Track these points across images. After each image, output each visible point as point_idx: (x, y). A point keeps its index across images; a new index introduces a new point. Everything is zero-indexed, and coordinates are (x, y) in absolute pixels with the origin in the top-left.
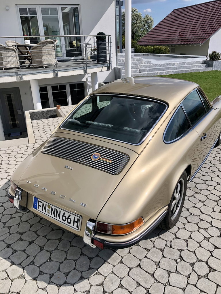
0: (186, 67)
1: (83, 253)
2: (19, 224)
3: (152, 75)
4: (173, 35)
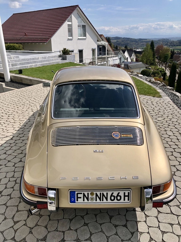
0: (48, 61)
1: (115, 225)
2: (31, 232)
3: (24, 68)
4: (19, 35)
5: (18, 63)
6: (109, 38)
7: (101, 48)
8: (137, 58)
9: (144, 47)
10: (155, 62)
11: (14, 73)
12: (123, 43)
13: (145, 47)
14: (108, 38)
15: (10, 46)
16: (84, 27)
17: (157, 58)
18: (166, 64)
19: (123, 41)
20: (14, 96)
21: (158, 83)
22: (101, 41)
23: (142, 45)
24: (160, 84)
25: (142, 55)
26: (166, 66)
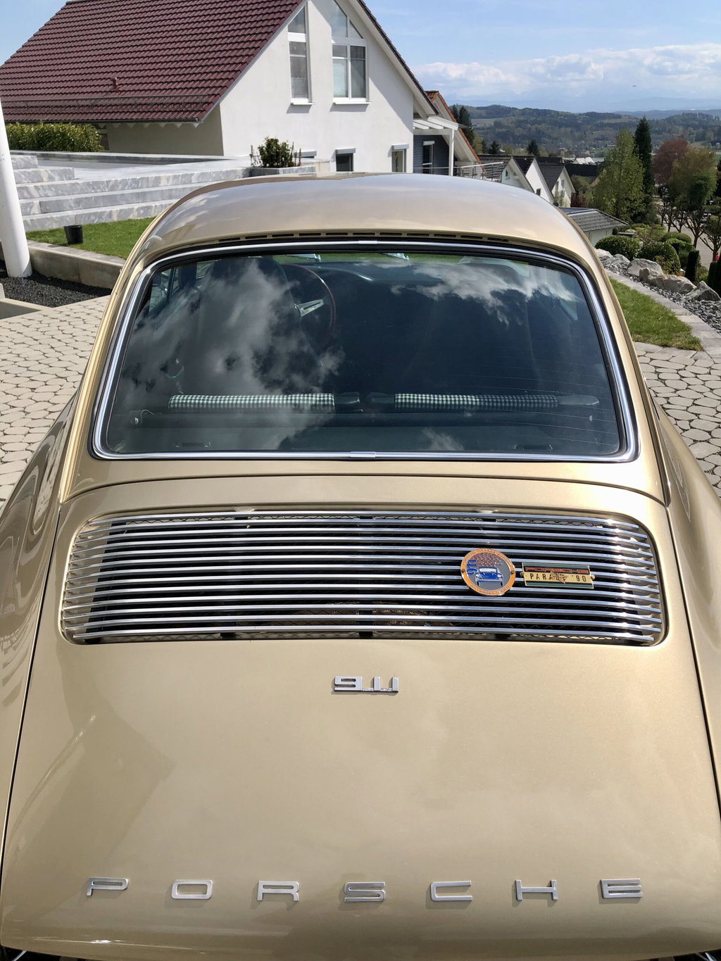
3: (95, 222)
4: (89, 89)
5: (68, 197)
6: (463, 109)
7: (429, 146)
8: (577, 193)
9: (606, 146)
10: (650, 207)
11: (48, 242)
12: (519, 132)
13: (612, 146)
14: (459, 110)
15: (49, 131)
16: (358, 55)
17: (660, 192)
18: (697, 219)
19: (519, 124)
20: (25, 340)
21: (679, 286)
22: (432, 115)
23: (597, 139)
24: (690, 288)
25: (597, 181)
26: (699, 225)
